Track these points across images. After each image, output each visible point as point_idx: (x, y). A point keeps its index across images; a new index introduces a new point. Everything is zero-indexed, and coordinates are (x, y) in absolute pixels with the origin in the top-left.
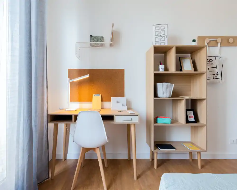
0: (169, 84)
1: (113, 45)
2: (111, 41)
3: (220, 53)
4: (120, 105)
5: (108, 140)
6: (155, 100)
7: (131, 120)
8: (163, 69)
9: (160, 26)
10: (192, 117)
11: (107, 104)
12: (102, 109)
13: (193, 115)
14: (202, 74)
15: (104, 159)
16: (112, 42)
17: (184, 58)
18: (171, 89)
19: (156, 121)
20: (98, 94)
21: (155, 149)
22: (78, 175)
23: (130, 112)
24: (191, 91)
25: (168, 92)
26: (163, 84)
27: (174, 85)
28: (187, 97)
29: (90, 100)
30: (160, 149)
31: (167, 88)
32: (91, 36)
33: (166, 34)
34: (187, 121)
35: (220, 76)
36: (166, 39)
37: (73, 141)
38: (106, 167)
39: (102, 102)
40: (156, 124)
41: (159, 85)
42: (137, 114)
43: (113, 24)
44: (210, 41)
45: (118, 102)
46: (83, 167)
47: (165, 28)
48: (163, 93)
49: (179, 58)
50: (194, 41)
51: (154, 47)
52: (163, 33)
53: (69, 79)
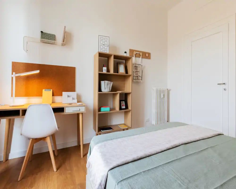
0: (109, 82)
1: (65, 45)
2: (63, 41)
3: (142, 62)
4: (71, 99)
5: (58, 129)
6: (99, 94)
7: (79, 110)
8: (105, 70)
9: (104, 37)
10: (124, 106)
11: (58, 99)
12: (52, 103)
13: (124, 104)
14: (130, 76)
15: (54, 150)
16: (64, 43)
17: (120, 63)
18: (111, 86)
19: (99, 110)
20: (48, 89)
21: (98, 132)
22: (25, 168)
23: (78, 104)
24: (125, 87)
25: (108, 88)
26: (105, 82)
27: (112, 83)
28: (120, 92)
29: (40, 95)
30: (102, 131)
31: (108, 84)
32: (42, 32)
33: (108, 44)
34: (121, 109)
35: (141, 78)
36: (108, 48)
37: (21, 135)
38: (56, 155)
39: (53, 96)
40: (100, 113)
41: (103, 82)
42: (84, 105)
43: (65, 27)
44: (136, 53)
45: (68, 96)
46: (31, 161)
47: (107, 40)
48: (105, 89)
49: (117, 63)
50: (125, 52)
51: (99, 53)
52: (106, 43)
53: (14, 73)
